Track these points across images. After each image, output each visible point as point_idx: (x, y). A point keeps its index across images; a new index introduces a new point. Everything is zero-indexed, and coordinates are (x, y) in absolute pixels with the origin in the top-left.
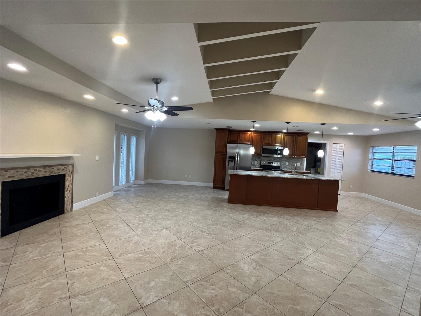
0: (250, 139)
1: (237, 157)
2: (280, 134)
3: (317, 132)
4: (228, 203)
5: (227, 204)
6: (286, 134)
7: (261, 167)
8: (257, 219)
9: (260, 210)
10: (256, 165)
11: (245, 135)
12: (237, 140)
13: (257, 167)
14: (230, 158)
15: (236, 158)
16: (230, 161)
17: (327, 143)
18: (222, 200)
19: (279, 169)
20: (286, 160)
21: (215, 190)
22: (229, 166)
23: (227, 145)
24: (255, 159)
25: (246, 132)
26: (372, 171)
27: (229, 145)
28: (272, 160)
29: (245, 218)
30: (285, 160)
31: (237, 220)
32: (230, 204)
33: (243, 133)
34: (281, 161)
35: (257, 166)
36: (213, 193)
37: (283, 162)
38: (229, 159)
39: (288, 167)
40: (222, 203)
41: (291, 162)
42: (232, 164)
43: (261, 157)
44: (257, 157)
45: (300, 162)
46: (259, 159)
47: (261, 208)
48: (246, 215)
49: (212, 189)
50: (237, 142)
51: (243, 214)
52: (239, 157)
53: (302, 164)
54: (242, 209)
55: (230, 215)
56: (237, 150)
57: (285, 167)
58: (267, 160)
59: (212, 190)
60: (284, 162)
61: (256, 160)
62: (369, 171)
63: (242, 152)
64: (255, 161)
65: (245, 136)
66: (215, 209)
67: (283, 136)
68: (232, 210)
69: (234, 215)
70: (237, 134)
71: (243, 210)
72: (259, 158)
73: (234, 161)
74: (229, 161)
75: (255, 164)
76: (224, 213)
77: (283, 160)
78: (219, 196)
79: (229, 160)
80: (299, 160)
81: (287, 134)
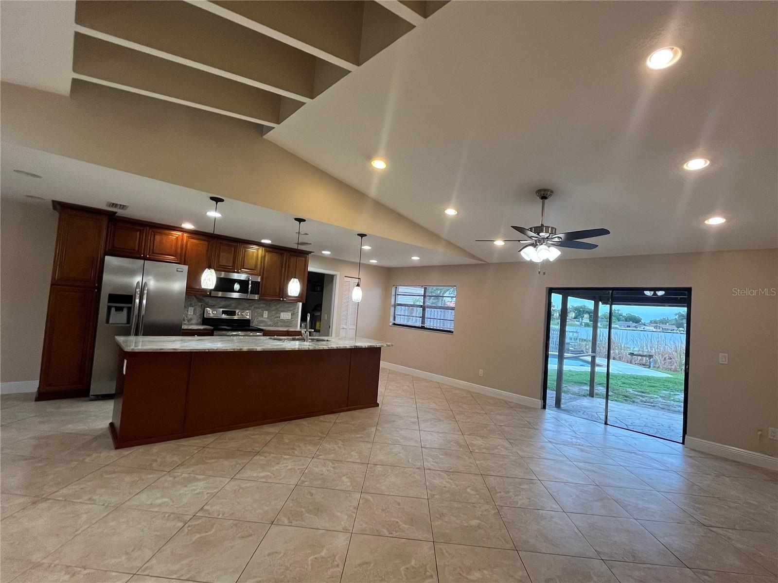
0: (179, 249)
1: (138, 296)
2: (255, 247)
3: (326, 253)
4: (117, 448)
5: (114, 454)
6: (268, 249)
7: (203, 324)
8: (243, 486)
9: (232, 445)
10: (191, 319)
11: (165, 238)
12: (137, 249)
13: (192, 324)
14: (113, 298)
15: (137, 301)
16: (113, 310)
17: (336, 275)
18: (91, 442)
19: (249, 326)
20: (264, 306)
21: (48, 406)
22: (107, 321)
23: (103, 260)
24: (189, 303)
25: (167, 232)
26: (394, 324)
27: (111, 261)
28: (233, 305)
29: (203, 493)
30: (262, 305)
31: (178, 517)
32: (126, 452)
33: (157, 232)
34: (253, 307)
35: (194, 322)
36: (39, 420)
37: (257, 310)
38: (109, 302)
39: (267, 320)
40: (94, 455)
41: (274, 311)
42: (118, 318)
43: (205, 299)
44: (195, 299)
45: (291, 311)
46: (200, 304)
47: (233, 439)
48: (201, 480)
49: (33, 403)
50: (138, 256)
51: (189, 481)
52: (145, 296)
53: (293, 314)
54: (176, 458)
55: (143, 497)
56: (138, 279)
57: (262, 322)
58: (220, 306)
59: (33, 405)
60: (260, 311)
61: (191, 305)
62: (391, 324)
63: (152, 283)
64: (190, 308)
65: (164, 241)
66: (65, 491)
67: (260, 251)
68: (144, 477)
69: (159, 495)
70: (138, 233)
71: (181, 465)
72: (199, 300)
73: (130, 310)
74: (109, 308)
75: (187, 315)
76: (114, 500)
77: (257, 306)
78: (71, 428)
79: (111, 304)
80: (289, 307)
81: (272, 249)
